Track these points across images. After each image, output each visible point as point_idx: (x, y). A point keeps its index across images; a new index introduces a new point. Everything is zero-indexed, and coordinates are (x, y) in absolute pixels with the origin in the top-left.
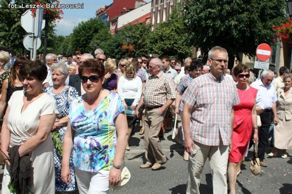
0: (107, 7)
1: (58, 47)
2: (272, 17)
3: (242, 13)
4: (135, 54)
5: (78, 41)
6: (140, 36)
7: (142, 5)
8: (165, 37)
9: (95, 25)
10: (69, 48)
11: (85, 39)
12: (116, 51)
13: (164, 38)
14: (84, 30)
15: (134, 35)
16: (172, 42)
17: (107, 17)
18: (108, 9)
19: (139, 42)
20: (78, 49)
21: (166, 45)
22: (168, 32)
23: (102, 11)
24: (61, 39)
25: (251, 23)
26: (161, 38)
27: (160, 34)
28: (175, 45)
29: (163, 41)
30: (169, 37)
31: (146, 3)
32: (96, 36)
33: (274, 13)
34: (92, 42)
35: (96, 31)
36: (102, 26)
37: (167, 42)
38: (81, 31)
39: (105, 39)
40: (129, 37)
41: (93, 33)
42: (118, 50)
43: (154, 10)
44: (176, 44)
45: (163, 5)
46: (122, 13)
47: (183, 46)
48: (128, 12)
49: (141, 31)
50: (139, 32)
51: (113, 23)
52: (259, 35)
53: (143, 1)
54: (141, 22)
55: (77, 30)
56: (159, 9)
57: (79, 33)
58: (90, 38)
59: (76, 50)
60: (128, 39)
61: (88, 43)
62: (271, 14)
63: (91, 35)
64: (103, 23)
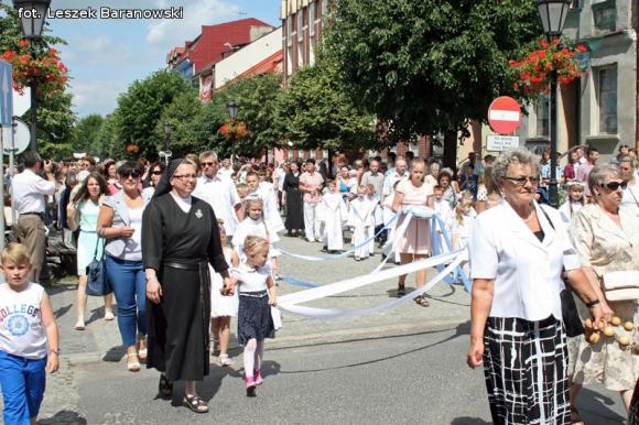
0: (189, 45)
1: (91, 141)
2: (527, 38)
3: (459, 34)
4: (252, 142)
5: (129, 123)
6: (260, 102)
7: (265, 34)
8: (311, 99)
9: (164, 85)
10: (113, 140)
11: (146, 118)
12: (212, 138)
13: (308, 104)
14: (141, 99)
15: (246, 100)
16: (327, 110)
17: (191, 65)
18: (192, 49)
19: (260, 115)
20: (132, 140)
21: (313, 117)
22: (316, 88)
23: (179, 55)
24: (94, 122)
25: (482, 54)
26: (303, 104)
27: (299, 93)
28: (333, 115)
29: (307, 108)
30: (319, 98)
31: (275, 29)
32: (171, 108)
33: (529, 28)
34: (160, 125)
35: (168, 99)
36: (180, 87)
37: (316, 110)
38: (134, 101)
39: (189, 115)
40: (234, 106)
41: (162, 103)
42: (216, 137)
43: (289, 44)
44: (337, 112)
45: (308, 30)
46: (223, 54)
47: (350, 115)
48: (235, 51)
49: (261, 91)
50: (256, 94)
51: (204, 77)
52: (500, 79)
53: (266, 25)
54: (263, 71)
55: (126, 100)
56: (300, 39)
57: (130, 106)
58: (155, 115)
59: (128, 143)
60: (231, 110)
61: (152, 126)
62: (522, 32)
63: (159, 109)
64: (182, 81)
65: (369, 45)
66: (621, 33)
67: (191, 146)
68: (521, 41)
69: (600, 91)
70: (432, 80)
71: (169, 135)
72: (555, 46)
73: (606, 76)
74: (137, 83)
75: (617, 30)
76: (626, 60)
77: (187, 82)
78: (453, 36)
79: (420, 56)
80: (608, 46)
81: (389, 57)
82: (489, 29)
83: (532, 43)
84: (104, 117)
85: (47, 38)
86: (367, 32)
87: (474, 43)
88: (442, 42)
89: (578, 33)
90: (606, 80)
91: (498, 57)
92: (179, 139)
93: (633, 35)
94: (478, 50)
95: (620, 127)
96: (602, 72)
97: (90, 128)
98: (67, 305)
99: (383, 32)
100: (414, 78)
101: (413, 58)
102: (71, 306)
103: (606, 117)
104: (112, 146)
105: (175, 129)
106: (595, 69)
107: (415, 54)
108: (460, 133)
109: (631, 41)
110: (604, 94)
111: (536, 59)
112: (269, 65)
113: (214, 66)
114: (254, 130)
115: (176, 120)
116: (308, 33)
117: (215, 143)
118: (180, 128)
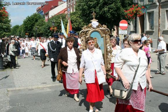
1: (16, 32)
2: (130, 5)
3: (112, 3)
5: (26, 27)
7: (62, 3)
8: (74, 21)
9: (36, 17)
10: (22, 32)
11: (31, 26)
12: (48, 31)
13: (73, 22)
14: (29, 21)
15: (57, 21)
16: (78, 23)
17: (43, 12)
18: (43, 7)
20: (27, 32)
21: (74, 25)
22: (75, 18)
23: (40, 9)
24: (17, 27)
25: (118, 9)
28: (80, 25)
30: (76, 20)
31: (65, 2)
32: (37, 23)
33: (130, 2)
34: (34, 28)
35: (37, 21)
36: (40, 17)
37: (75, 24)
39: (42, 25)
41: (35, 22)
43: (68, 6)
44: (81, 24)
46: (51, 9)
47: (84, 25)
48: (54, 8)
51: (46, 15)
52: (123, 15)
53: (63, 1)
54: (62, 13)
55: (26, 21)
56: (71, 5)
57: (26, 23)
58: (33, 25)
59: (26, 32)
60: (53, 24)
61: (32, 28)
62: (128, 3)
63: (34, 23)
64: (40, 16)
65: (88, 6)
66: (155, 3)
67: (42, 33)
68: (129, 5)
69: (149, 18)
70: (105, 16)
71: (37, 30)
72: (136, 7)
73: (151, 15)
74: (28, 17)
75: (154, 3)
76: (156, 11)
77: (42, 16)
78: (110, 4)
79: (102, 9)
80: (151, 7)
81: (93, 9)
82: (120, 2)
83: (131, 6)
84: (20, 25)
85: (3, 4)
86: (87, 3)
87: (116, 6)
88: (108, 5)
89: (144, 3)
90: (151, 16)
91: (122, 10)
92: (39, 31)
93: (158, 4)
94: (117, 8)
95: (154, 28)
96: (150, 14)
97: (16, 29)
98: (8, 75)
99: (92, 3)
100: (100, 15)
102: (9, 75)
103: (151, 25)
104: (22, 33)
105: (38, 29)
106: (148, 13)
107: (100, 9)
108: (112, 30)
109: (157, 5)
110: (150, 19)
111: (131, 10)
112: (63, 11)
113: (49, 12)
114: (59, 29)
115: (39, 26)
116: (73, 3)
117: (49, 33)
118: (40, 28)
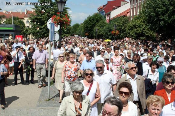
0: (104, 6)
1: (76, 31)
4: (120, 36)
5: (87, 27)
6: (123, 24)
7: (125, 4)
9: (97, 17)
10: (82, 31)
11: (91, 26)
12: (109, 34)
13: (137, 27)
14: (90, 21)
15: (119, 24)
16: (142, 29)
17: (104, 12)
18: (105, 7)
19: (123, 28)
21: (138, 31)
22: (139, 22)
23: (101, 9)
24: (77, 26)
26: (135, 27)
27: (134, 24)
28: (144, 30)
30: (140, 25)
31: (128, 2)
32: (98, 24)
34: (95, 28)
35: (98, 21)
36: (101, 18)
37: (138, 29)
38: (88, 21)
39: (103, 26)
40: (116, 26)
41: (96, 22)
43: (132, 7)
45: (137, 4)
46: (113, 9)
47: (148, 31)
48: (116, 8)
49: (123, 22)
50: (122, 22)
51: (108, 15)
53: (126, 1)
54: (124, 15)
55: (86, 21)
56: (135, 6)
59: (86, 33)
60: (115, 27)
61: (93, 28)
63: (95, 24)
64: (101, 16)
65: (155, 13)
67: (103, 35)
71: (97, 31)
74: (89, 16)
77: (103, 17)
79: (171, 17)
81: (162, 17)
84: (80, 24)
86: (155, 9)
92: (100, 33)
99: (160, 10)
100: (169, 23)
101: (169, 18)
104: (82, 33)
112: (126, 13)
113: (110, 12)
114: (120, 32)
115: (99, 27)
116: (137, 5)
117: (110, 35)
118: (100, 30)
